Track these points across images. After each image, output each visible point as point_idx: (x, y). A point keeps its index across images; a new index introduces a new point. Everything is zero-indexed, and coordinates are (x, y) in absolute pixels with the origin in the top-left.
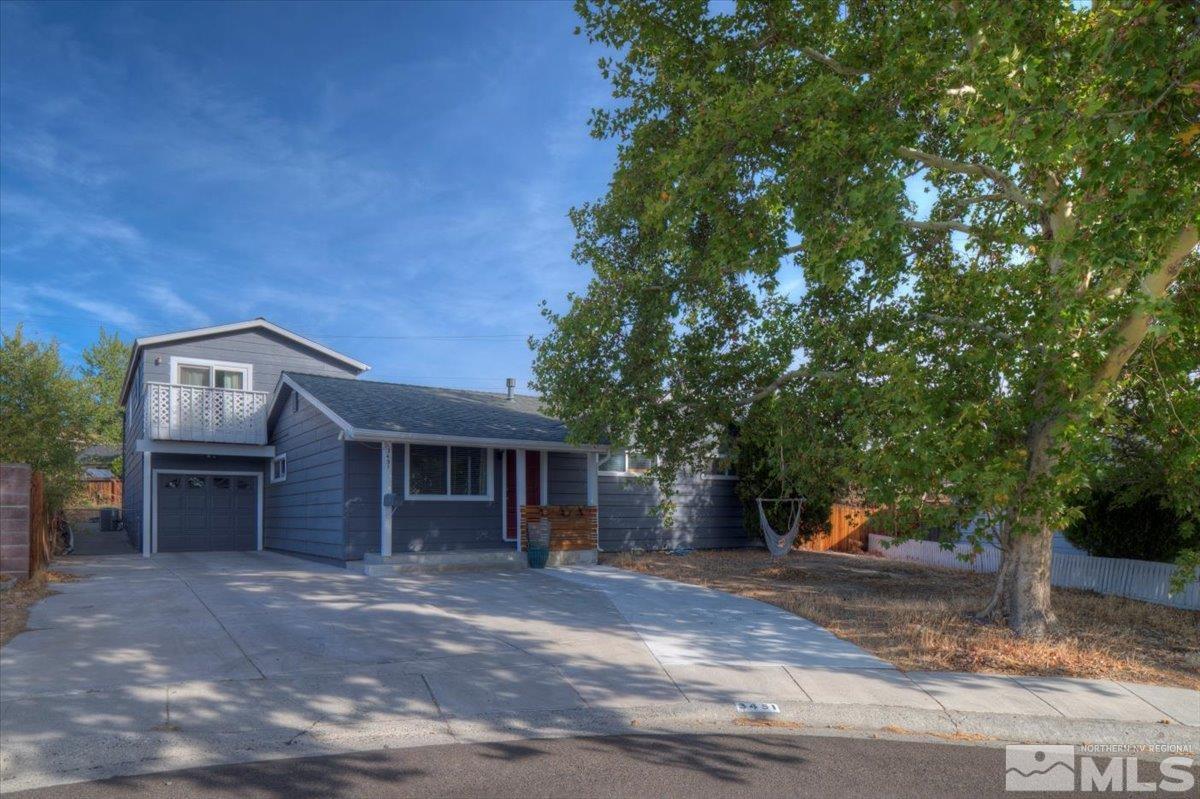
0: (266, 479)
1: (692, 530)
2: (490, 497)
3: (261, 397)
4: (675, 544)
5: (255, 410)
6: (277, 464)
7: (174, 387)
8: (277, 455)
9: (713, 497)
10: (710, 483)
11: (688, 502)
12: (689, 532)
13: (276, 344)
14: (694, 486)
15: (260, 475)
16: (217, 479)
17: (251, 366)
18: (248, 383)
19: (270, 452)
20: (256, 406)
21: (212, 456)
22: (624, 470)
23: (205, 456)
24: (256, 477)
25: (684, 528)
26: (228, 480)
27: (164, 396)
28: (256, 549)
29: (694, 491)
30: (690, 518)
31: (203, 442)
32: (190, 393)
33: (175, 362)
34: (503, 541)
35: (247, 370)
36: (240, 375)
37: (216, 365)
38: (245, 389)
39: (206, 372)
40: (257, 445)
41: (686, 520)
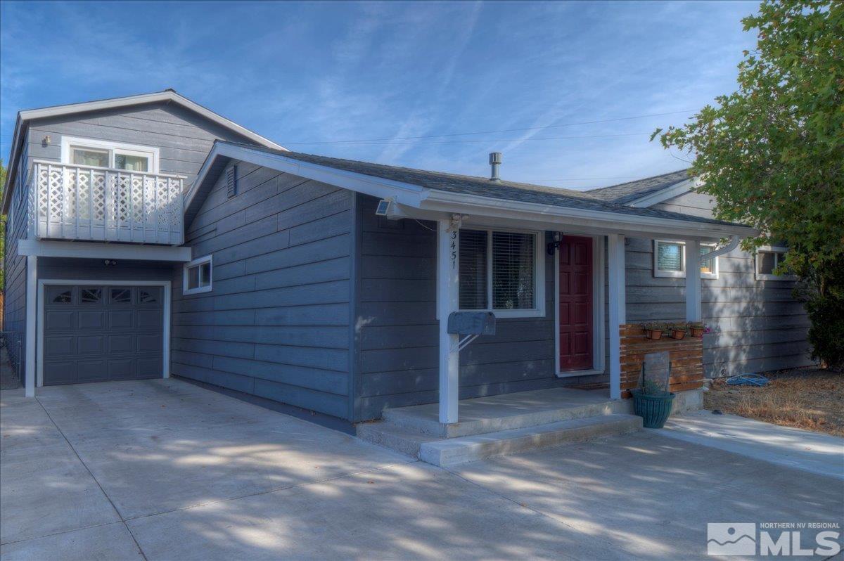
0: (176, 290)
1: (748, 349)
2: (540, 311)
3: (177, 182)
4: (731, 368)
5: (170, 200)
6: (193, 270)
7: (68, 167)
8: (194, 258)
9: (766, 303)
10: (763, 283)
11: (742, 309)
12: (744, 351)
13: (186, 123)
14: (749, 288)
15: (167, 285)
16: (117, 293)
17: (157, 150)
18: (154, 167)
19: (185, 255)
20: (172, 195)
21: (111, 260)
22: (680, 269)
23: (103, 261)
24: (163, 287)
25: (739, 347)
26: (129, 291)
27: (55, 180)
28: (161, 377)
29: (748, 294)
30: (744, 331)
31: (104, 242)
32: (89, 176)
33: (67, 145)
34: (556, 377)
35: (153, 155)
36: (144, 161)
37: (116, 148)
38: (150, 171)
39: (102, 158)
40: (170, 245)
41: (740, 334)
